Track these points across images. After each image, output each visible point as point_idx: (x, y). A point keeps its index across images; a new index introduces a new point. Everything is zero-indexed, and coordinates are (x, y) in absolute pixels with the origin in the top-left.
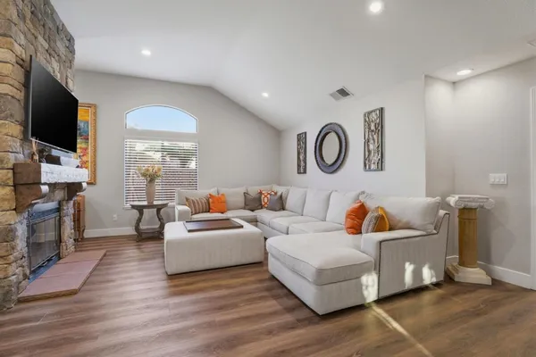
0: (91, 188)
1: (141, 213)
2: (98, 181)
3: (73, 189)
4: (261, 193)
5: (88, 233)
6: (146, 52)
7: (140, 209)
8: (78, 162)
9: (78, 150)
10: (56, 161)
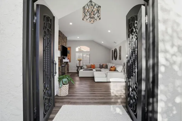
0: (70, 63)
1: (78, 68)
2: (71, 61)
3: (67, 63)
4: (103, 65)
5: (69, 71)
6: (78, 37)
7: (78, 67)
8: (67, 58)
9: (68, 56)
10: (64, 59)
